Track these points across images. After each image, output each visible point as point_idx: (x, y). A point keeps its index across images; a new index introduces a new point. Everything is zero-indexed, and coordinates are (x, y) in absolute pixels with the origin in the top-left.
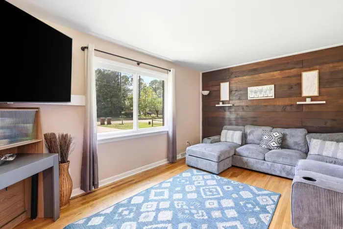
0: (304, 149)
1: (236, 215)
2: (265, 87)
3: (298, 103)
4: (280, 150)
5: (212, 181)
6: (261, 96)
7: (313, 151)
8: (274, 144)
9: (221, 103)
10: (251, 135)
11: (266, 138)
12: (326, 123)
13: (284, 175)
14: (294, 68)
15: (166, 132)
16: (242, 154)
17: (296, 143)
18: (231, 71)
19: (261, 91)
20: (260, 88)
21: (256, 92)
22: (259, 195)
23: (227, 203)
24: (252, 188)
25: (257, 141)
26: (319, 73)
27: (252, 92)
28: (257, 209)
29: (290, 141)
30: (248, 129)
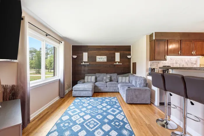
0: (117, 81)
1: (110, 107)
2: (103, 57)
3: (114, 64)
4: (110, 82)
5: (92, 100)
6: (101, 60)
7: (120, 81)
8: (108, 80)
9: (84, 63)
10: (99, 78)
11: (105, 78)
12: (121, 71)
13: (113, 91)
14: (113, 51)
15: (59, 80)
16: (98, 86)
17: (114, 79)
18: (88, 47)
19: (102, 58)
20: (101, 57)
21: (100, 58)
22: (111, 99)
23: (104, 105)
24: (107, 98)
25: (101, 80)
26: (120, 54)
27: (98, 58)
28: (114, 103)
29: (113, 78)
30: (97, 75)
